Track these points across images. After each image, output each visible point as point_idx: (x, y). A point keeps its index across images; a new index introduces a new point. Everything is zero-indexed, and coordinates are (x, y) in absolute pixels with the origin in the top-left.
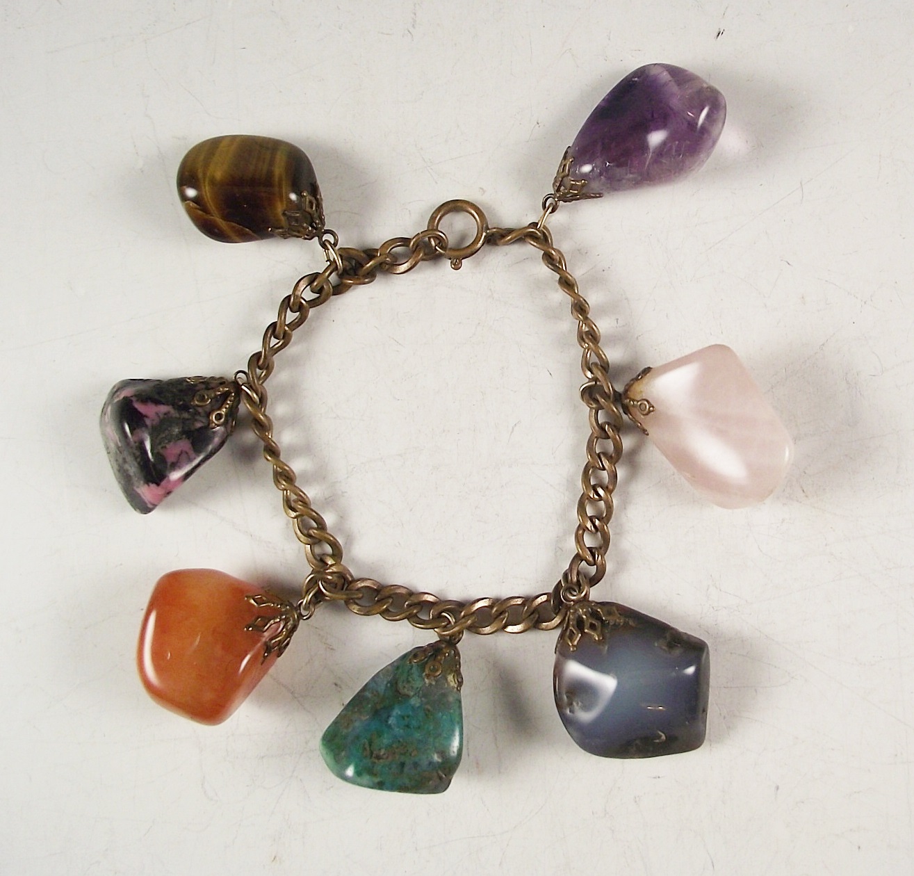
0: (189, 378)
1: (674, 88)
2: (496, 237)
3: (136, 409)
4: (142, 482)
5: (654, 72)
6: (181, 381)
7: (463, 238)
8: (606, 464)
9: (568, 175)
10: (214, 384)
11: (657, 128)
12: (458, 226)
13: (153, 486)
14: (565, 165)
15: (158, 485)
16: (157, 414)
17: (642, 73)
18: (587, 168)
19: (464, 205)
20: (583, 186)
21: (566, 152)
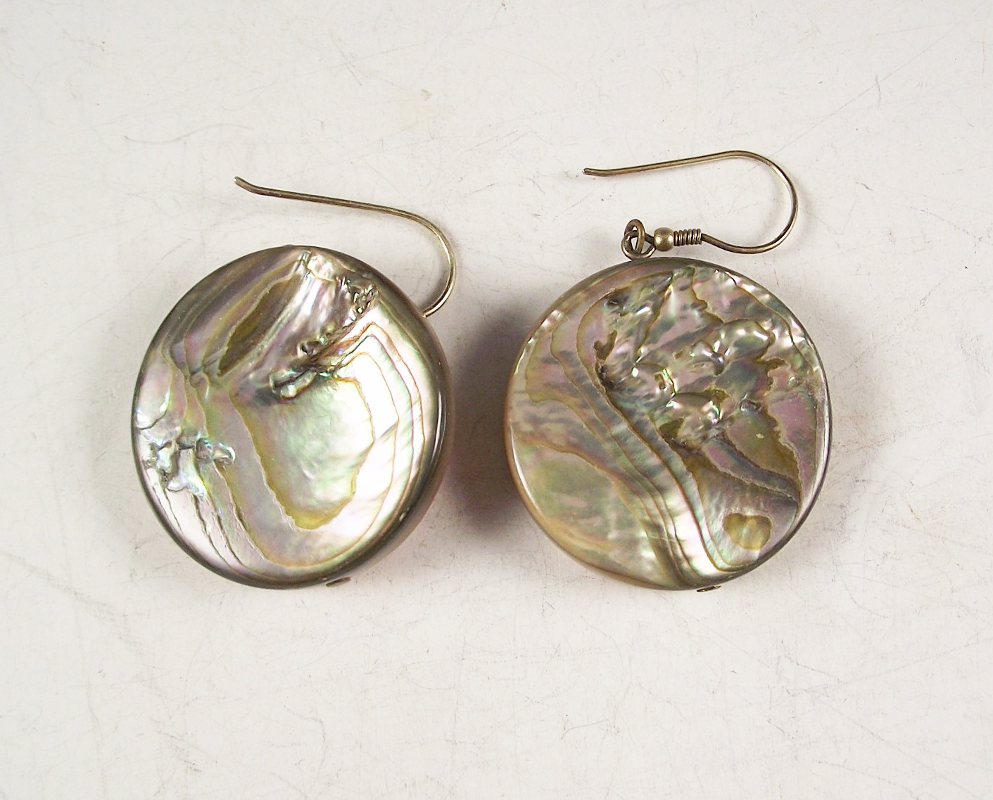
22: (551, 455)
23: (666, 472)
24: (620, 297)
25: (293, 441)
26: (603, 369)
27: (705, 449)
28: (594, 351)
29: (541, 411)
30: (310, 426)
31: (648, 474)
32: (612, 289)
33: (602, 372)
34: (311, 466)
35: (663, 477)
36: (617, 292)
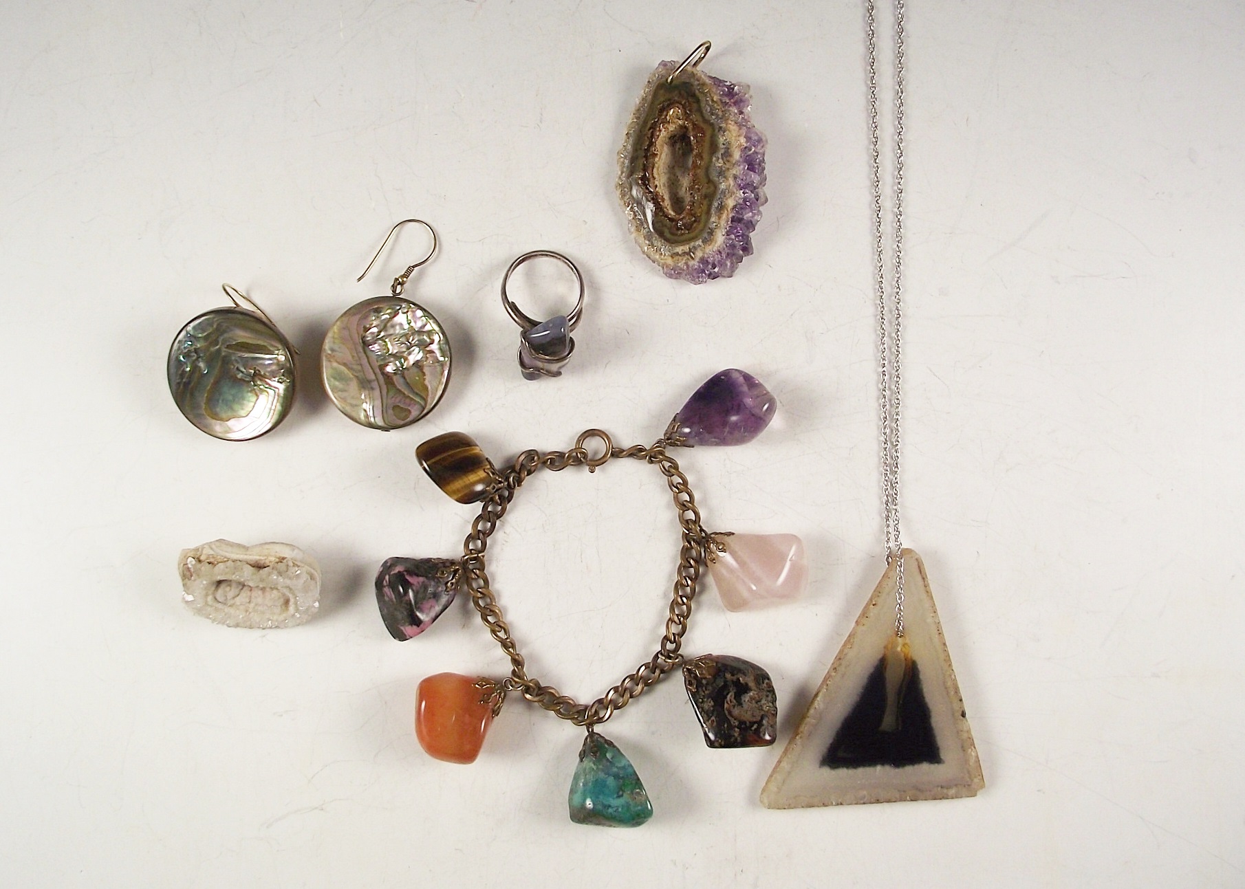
0: (434, 559)
1: (745, 388)
2: (617, 453)
3: (407, 580)
4: (407, 624)
5: (735, 375)
6: (429, 560)
7: (596, 453)
8: (689, 582)
9: (676, 432)
10: (448, 564)
11: (734, 415)
12: (595, 446)
13: (415, 627)
14: (674, 426)
15: (418, 626)
16: (418, 583)
17: (726, 373)
18: (687, 430)
19: (599, 433)
20: (684, 441)
21: (675, 417)
22: (335, 364)
23: (376, 383)
24: (379, 310)
25: (225, 389)
26: (364, 337)
27: (395, 378)
28: (362, 329)
29: (336, 347)
30: (233, 391)
31: (370, 382)
32: (376, 306)
33: (363, 338)
34: (223, 401)
35: (375, 384)
36: (378, 308)
